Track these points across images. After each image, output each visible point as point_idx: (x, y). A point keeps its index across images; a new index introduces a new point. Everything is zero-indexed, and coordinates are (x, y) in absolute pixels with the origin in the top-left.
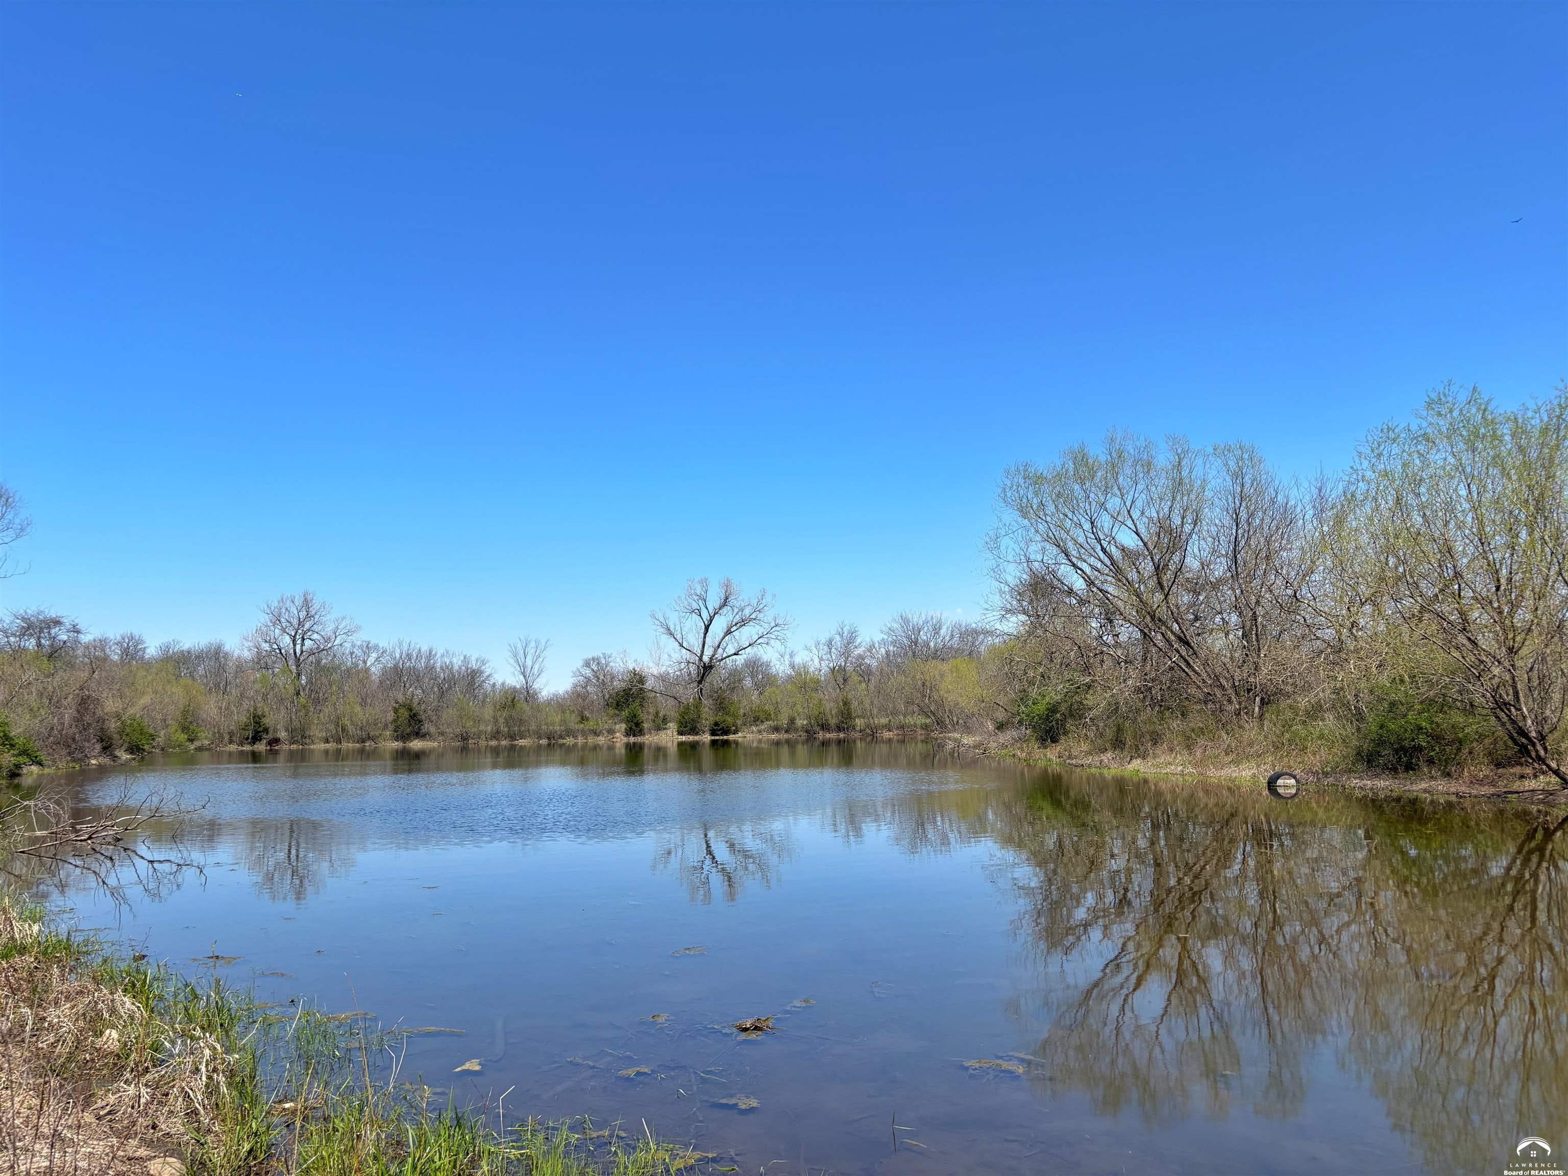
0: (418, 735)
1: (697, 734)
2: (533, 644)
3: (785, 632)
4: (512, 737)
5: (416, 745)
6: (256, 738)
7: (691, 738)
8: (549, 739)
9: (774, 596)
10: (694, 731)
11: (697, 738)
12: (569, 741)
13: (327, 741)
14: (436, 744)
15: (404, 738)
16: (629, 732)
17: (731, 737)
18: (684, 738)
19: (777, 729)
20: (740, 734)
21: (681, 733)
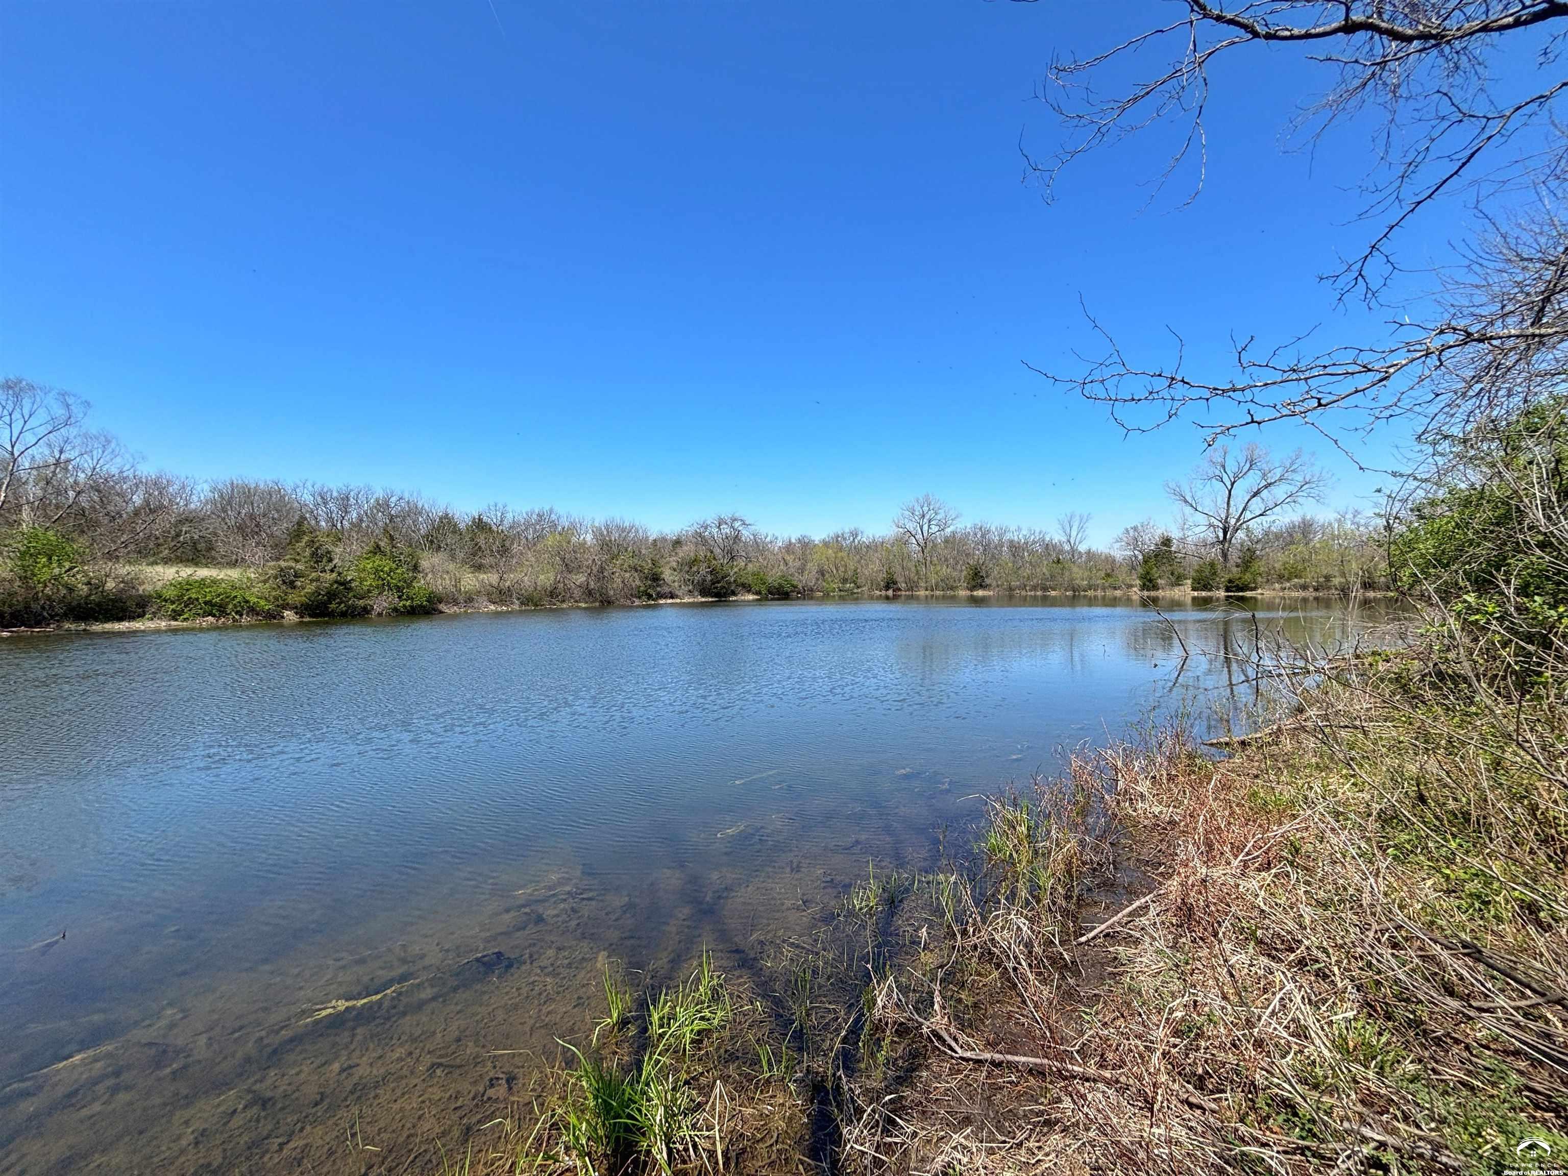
0: (982, 586)
1: (1210, 590)
2: (1078, 518)
3: (1321, 489)
4: (1045, 589)
5: (980, 593)
6: (887, 588)
7: (1204, 594)
8: (1074, 591)
9: (1313, 454)
10: (1206, 587)
11: (1209, 594)
12: (1090, 593)
13: (927, 590)
14: (991, 593)
15: (972, 589)
16: (1144, 587)
17: (1248, 594)
18: (1196, 594)
19: (1304, 587)
20: (1259, 591)
21: (1194, 589)
